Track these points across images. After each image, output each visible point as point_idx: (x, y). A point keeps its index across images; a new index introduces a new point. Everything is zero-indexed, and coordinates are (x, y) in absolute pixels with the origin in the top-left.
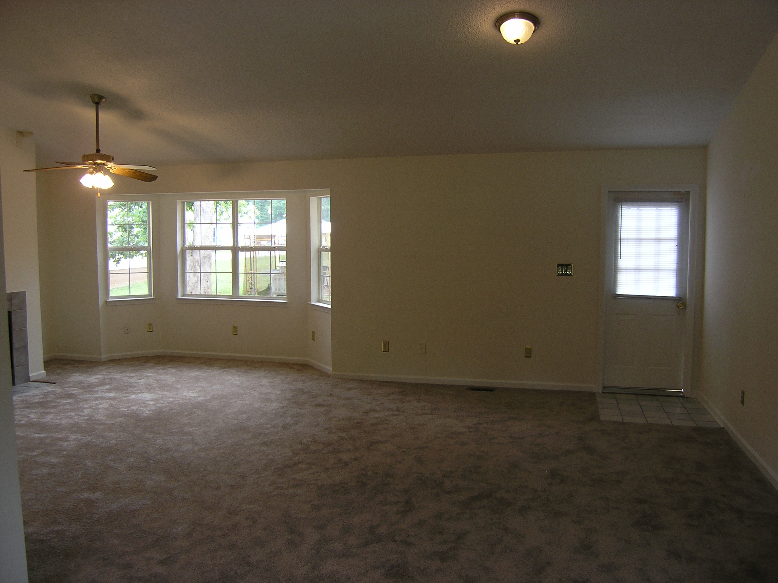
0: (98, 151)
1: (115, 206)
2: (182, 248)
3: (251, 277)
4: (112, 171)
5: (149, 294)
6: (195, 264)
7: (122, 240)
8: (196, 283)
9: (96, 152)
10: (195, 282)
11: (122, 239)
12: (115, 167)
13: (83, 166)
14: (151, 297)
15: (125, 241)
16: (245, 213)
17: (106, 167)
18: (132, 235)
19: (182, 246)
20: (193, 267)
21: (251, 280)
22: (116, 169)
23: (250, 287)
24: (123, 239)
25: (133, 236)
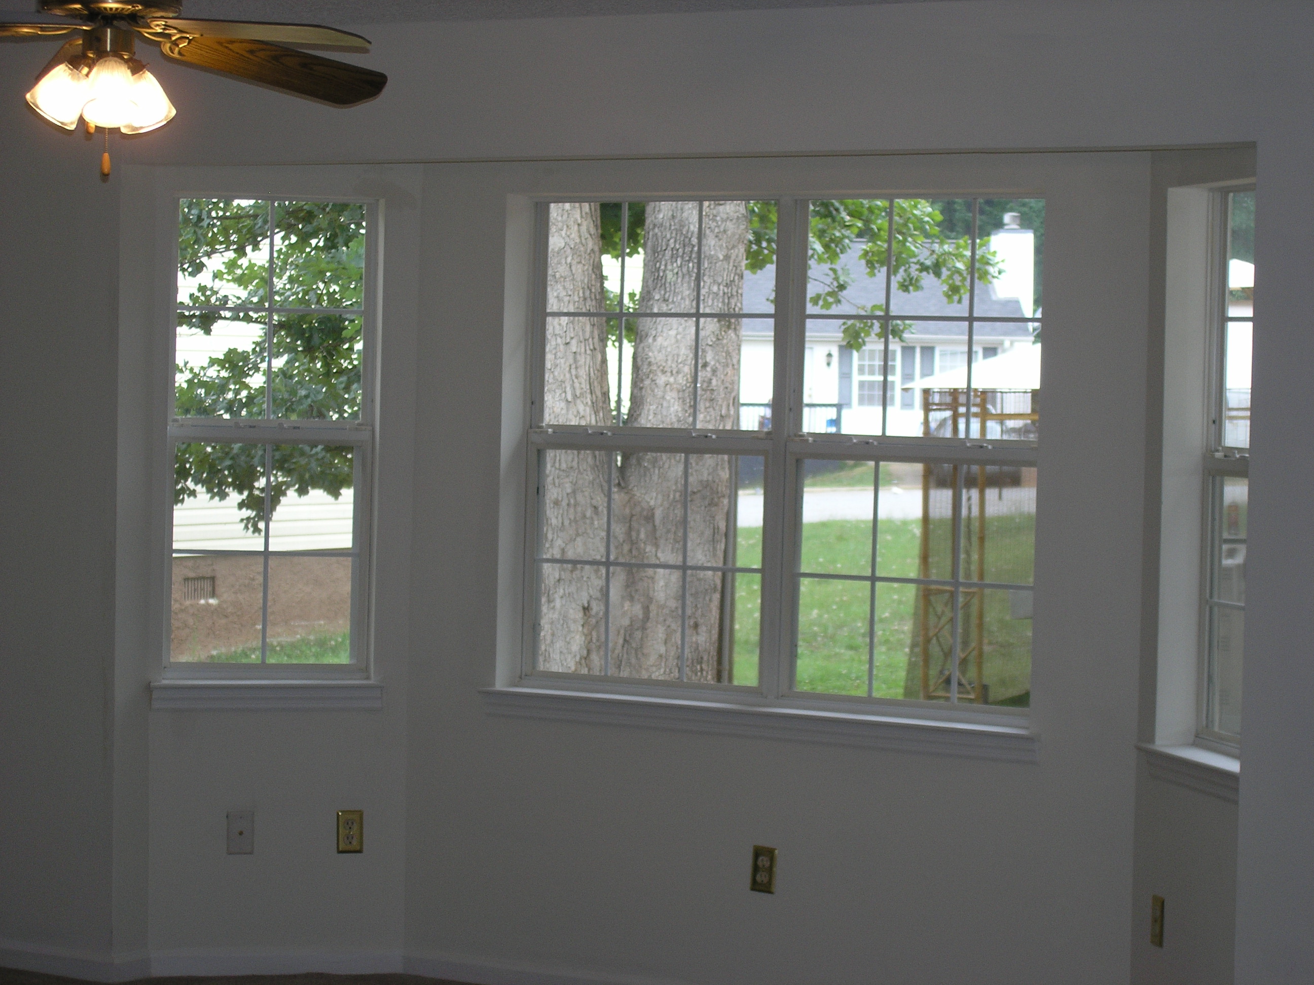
1: (260, 221)
3: (952, 620)
4: (172, 50)
5: (354, 661)
6: (634, 534)
7: (286, 396)
8: (638, 634)
10: (631, 625)
11: (283, 389)
12: (180, 31)
13: (42, 29)
14: (368, 678)
15: (300, 401)
16: (924, 268)
17: (146, 33)
18: (342, 372)
19: (523, 424)
20: (626, 548)
21: (953, 633)
22: (190, 41)
23: (941, 672)
24: (293, 392)
25: (344, 379)
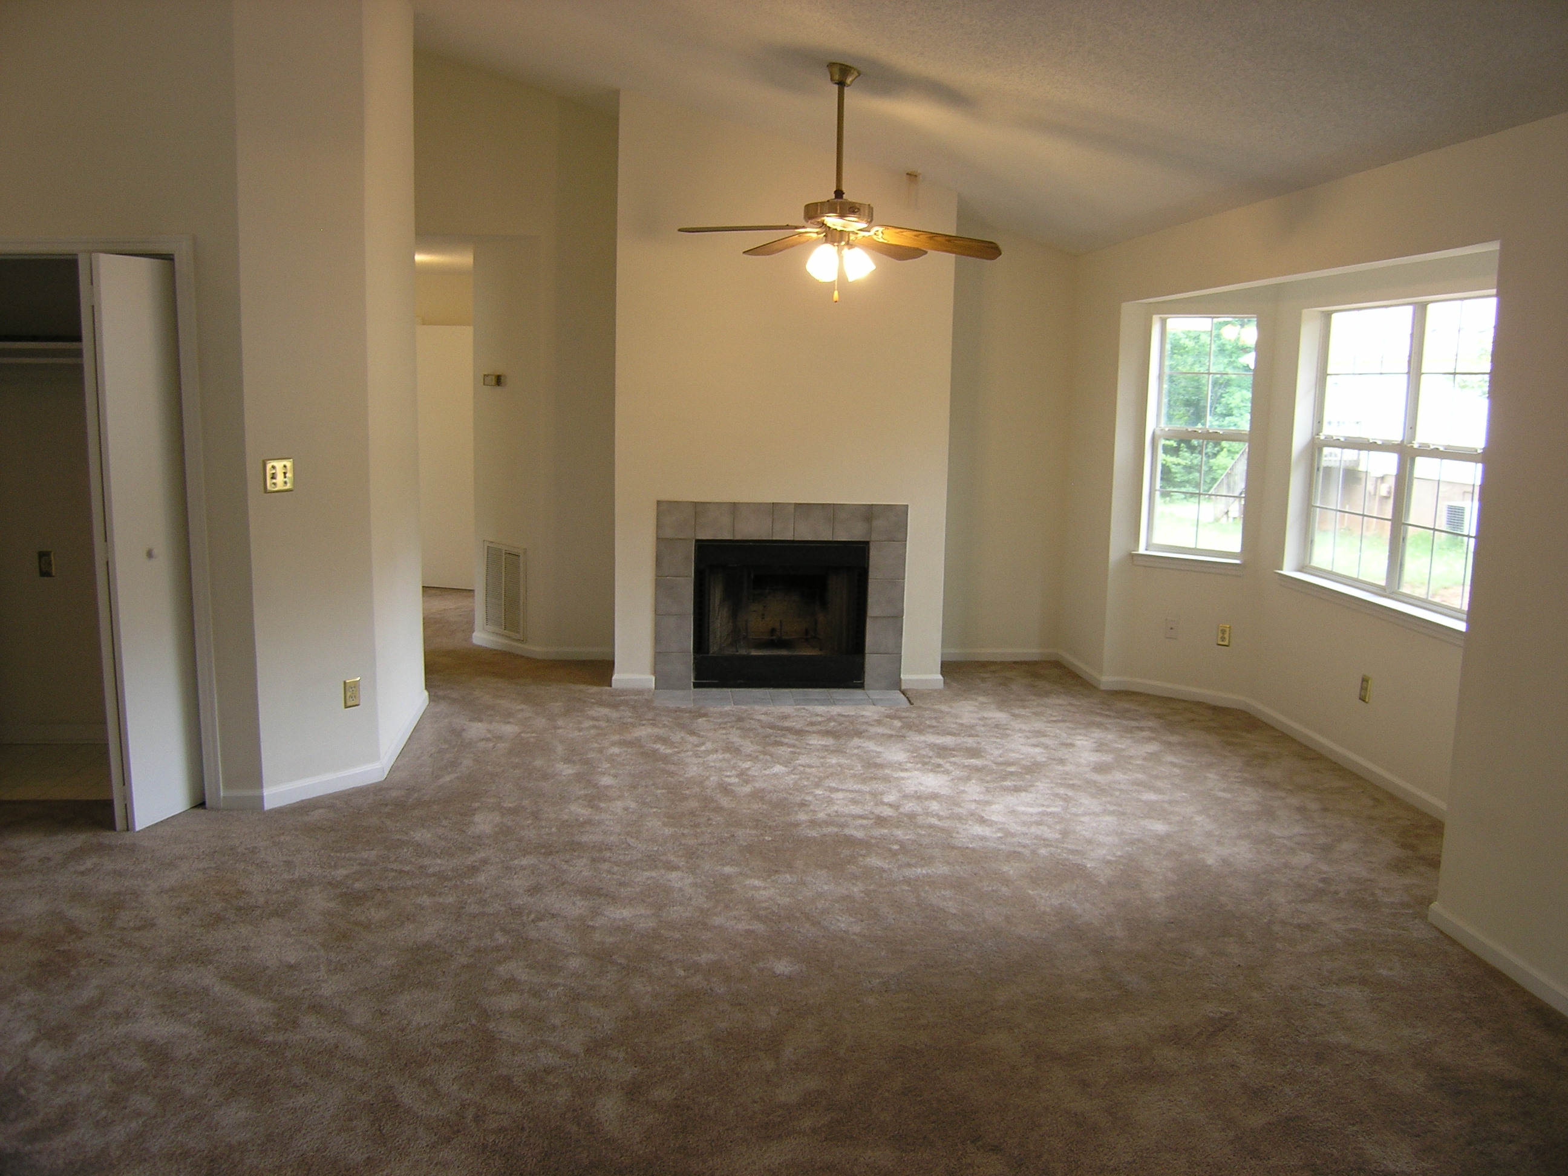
0: (839, 193)
2: (1313, 438)
9: (833, 196)
14: (1238, 560)
19: (1312, 433)
